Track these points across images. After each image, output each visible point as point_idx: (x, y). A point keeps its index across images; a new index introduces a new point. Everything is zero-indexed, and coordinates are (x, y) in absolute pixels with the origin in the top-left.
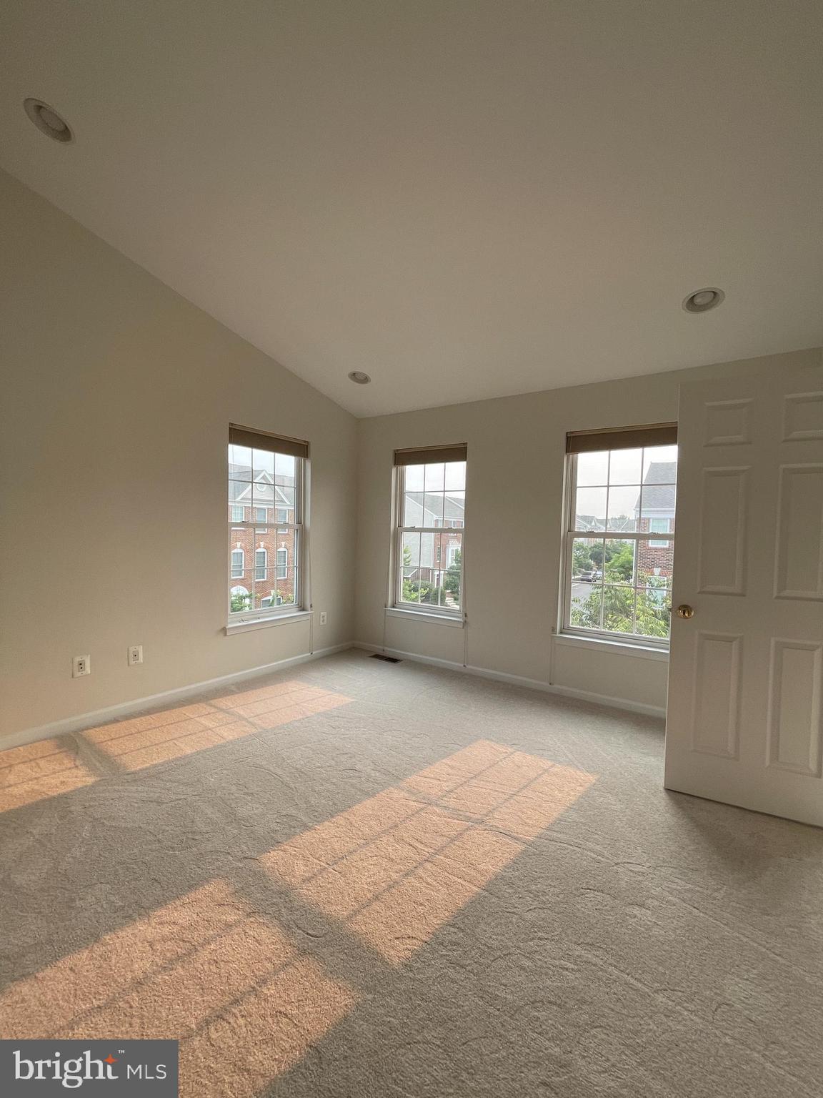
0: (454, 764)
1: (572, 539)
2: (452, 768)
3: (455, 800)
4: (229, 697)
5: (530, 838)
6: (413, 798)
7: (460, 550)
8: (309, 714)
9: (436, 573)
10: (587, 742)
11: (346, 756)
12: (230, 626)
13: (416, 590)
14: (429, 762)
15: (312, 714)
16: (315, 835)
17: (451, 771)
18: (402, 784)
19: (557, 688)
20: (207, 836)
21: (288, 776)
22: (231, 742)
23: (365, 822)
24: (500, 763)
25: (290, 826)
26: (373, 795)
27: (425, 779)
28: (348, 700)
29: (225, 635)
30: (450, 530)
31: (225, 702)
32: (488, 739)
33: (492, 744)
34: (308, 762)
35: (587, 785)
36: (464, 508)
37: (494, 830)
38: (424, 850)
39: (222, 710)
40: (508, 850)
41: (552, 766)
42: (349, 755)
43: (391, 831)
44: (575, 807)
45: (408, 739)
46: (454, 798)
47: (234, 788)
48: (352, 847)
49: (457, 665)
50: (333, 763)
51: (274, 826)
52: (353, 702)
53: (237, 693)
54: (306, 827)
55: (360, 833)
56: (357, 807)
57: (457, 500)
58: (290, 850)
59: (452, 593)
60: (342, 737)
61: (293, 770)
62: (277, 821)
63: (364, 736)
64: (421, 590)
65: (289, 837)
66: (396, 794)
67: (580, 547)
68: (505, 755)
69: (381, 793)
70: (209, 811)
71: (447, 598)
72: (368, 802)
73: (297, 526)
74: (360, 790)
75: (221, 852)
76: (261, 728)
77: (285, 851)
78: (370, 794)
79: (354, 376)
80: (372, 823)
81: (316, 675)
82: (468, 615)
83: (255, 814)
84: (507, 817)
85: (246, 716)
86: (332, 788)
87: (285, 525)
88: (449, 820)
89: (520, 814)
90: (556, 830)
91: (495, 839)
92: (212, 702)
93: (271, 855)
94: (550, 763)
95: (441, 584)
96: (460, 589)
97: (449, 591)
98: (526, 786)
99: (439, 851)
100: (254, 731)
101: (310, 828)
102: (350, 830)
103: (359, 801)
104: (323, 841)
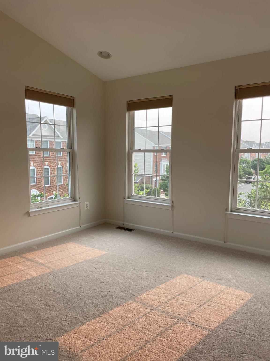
0: (167, 287)
1: (238, 153)
2: (166, 289)
3: (168, 307)
4: (33, 252)
5: (212, 328)
6: (143, 306)
7: (168, 164)
8: (81, 261)
9: (154, 179)
10: (247, 275)
11: (103, 284)
12: (31, 211)
13: (142, 190)
14: (152, 287)
15: (83, 261)
16: (87, 327)
17: (165, 291)
18: (137, 299)
19: (229, 244)
20: (25, 328)
21: (70, 296)
22: (36, 277)
23: (116, 319)
24: (194, 287)
25: (72, 322)
26: (120, 305)
27: (150, 296)
28: (104, 253)
29: (29, 216)
30: (162, 151)
31: (30, 255)
32: (187, 274)
33: (190, 276)
34: (81, 287)
35: (247, 299)
36: (171, 138)
37: (191, 323)
38: (150, 335)
39: (29, 260)
40: (199, 334)
41: (225, 289)
42: (105, 283)
43: (131, 324)
44: (239, 311)
45: (140, 274)
46: (167, 306)
47: (39, 303)
48: (108, 333)
49: (168, 232)
50: (96, 288)
51: (63, 323)
52: (106, 254)
53: (37, 250)
54: (82, 323)
55: (113, 326)
56: (111, 312)
57: (166, 133)
58: (73, 335)
59: (164, 191)
60: (101, 273)
61: (72, 292)
62: (65, 320)
63: (113, 273)
64: (145, 190)
65: (72, 328)
66: (133, 304)
67: (245, 161)
68: (197, 283)
69: (124, 304)
70: (25, 315)
71: (161, 195)
72: (117, 309)
73: (69, 150)
74: (112, 302)
75: (34, 336)
76: (53, 269)
77: (70, 336)
78: (118, 305)
79: (101, 54)
80: (120, 320)
81: (84, 239)
82: (174, 202)
83: (52, 316)
84: (198, 316)
85: (43, 263)
86: (95, 301)
87: (62, 150)
88: (165, 318)
89: (206, 315)
90: (228, 323)
91: (191, 328)
92: (24, 255)
93: (62, 338)
94: (224, 287)
95: (158, 186)
96: (169, 189)
97: (162, 190)
98: (210, 300)
99: (159, 335)
100: (48, 271)
101: (84, 323)
102: (107, 324)
103: (112, 309)
104: (92, 330)
